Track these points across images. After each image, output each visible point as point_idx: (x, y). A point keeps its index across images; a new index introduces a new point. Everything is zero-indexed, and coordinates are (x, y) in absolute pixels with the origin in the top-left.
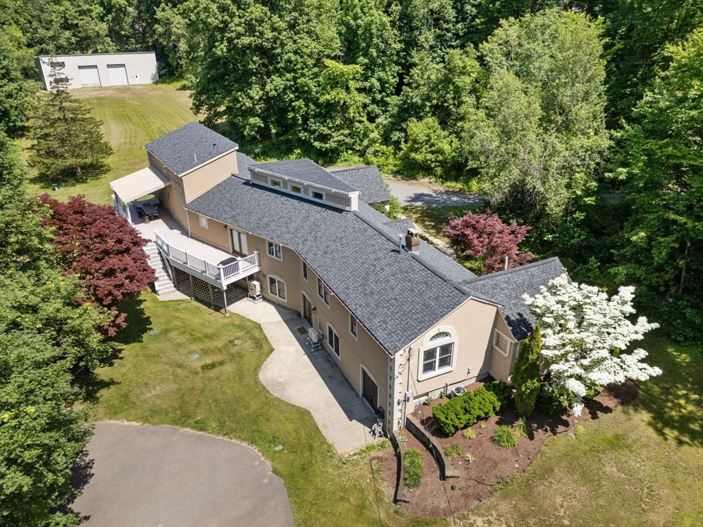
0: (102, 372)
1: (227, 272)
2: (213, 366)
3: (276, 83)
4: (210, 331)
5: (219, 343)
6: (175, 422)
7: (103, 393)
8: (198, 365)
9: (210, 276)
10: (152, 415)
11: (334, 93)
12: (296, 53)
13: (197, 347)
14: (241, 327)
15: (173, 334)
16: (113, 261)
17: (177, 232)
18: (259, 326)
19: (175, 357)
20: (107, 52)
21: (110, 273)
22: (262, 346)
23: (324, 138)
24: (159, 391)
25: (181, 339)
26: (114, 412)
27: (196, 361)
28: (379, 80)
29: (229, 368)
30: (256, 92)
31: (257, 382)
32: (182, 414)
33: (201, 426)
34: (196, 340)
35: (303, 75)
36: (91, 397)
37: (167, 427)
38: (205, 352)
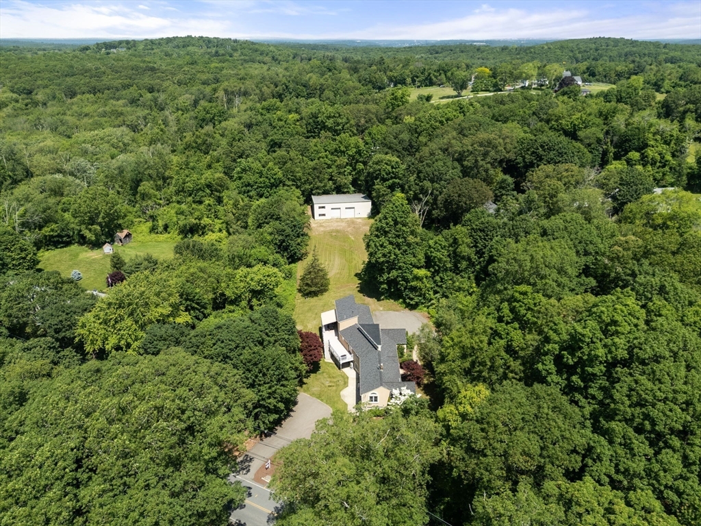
0: (305, 380)
1: (343, 359)
2: (331, 386)
3: (394, 273)
4: (334, 375)
5: (335, 380)
6: (317, 398)
7: (304, 386)
8: (327, 385)
9: (338, 358)
10: (313, 395)
11: (415, 283)
12: (404, 263)
13: (329, 379)
14: (343, 377)
15: (325, 374)
16: (312, 353)
17: (337, 337)
18: (348, 378)
19: (323, 381)
20: (348, 192)
21: (311, 356)
22: (346, 384)
23: (412, 299)
24: (316, 389)
25: (326, 376)
26: (305, 391)
27: (327, 384)
28: (440, 277)
29: (334, 388)
30: (385, 276)
31: (339, 394)
32: (319, 397)
33: (322, 400)
34: (330, 377)
35: (406, 272)
36: (301, 386)
37: (315, 398)
38: (331, 382)
